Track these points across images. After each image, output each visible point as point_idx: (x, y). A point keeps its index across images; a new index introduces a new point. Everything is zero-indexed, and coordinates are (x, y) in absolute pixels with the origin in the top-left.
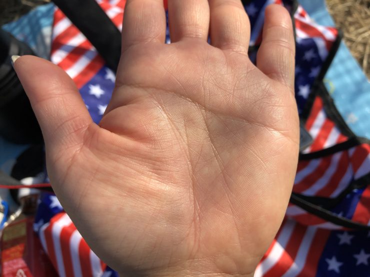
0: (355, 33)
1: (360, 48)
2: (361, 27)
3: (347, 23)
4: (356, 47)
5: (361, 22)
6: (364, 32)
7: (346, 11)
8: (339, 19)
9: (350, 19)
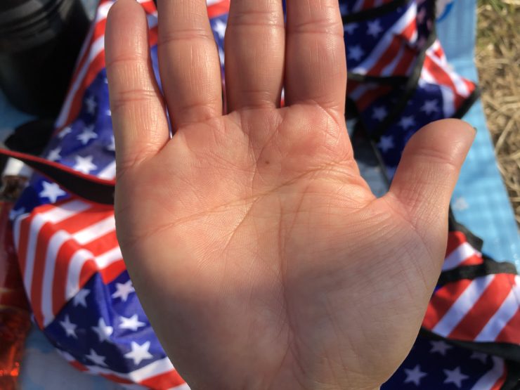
0: (500, 100)
1: (501, 121)
2: (511, 94)
3: (494, 85)
4: (496, 118)
5: (513, 88)
6: (513, 102)
7: (498, 69)
8: (486, 77)
9: (500, 81)
